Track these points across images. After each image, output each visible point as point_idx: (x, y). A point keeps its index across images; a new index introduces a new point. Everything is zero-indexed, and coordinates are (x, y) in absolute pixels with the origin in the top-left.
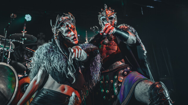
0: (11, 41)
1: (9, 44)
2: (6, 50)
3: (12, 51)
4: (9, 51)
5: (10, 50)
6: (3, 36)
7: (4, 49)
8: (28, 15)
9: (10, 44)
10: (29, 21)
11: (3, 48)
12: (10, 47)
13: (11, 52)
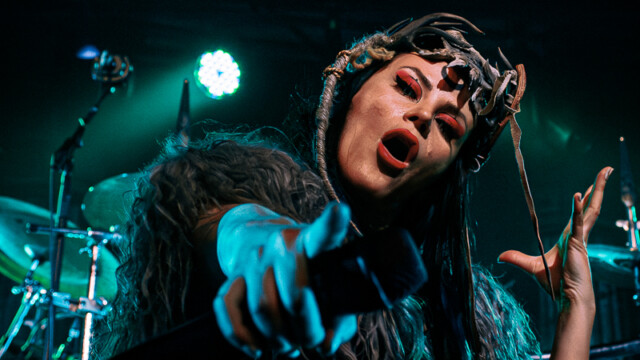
0: (98, 240)
1: (86, 264)
2: (67, 305)
3: (102, 307)
4: (86, 313)
5: (88, 307)
6: (45, 206)
7: (49, 295)
8: (220, 53)
9: (92, 262)
10: (226, 97)
11: (43, 291)
12: (93, 278)
13: (95, 314)
